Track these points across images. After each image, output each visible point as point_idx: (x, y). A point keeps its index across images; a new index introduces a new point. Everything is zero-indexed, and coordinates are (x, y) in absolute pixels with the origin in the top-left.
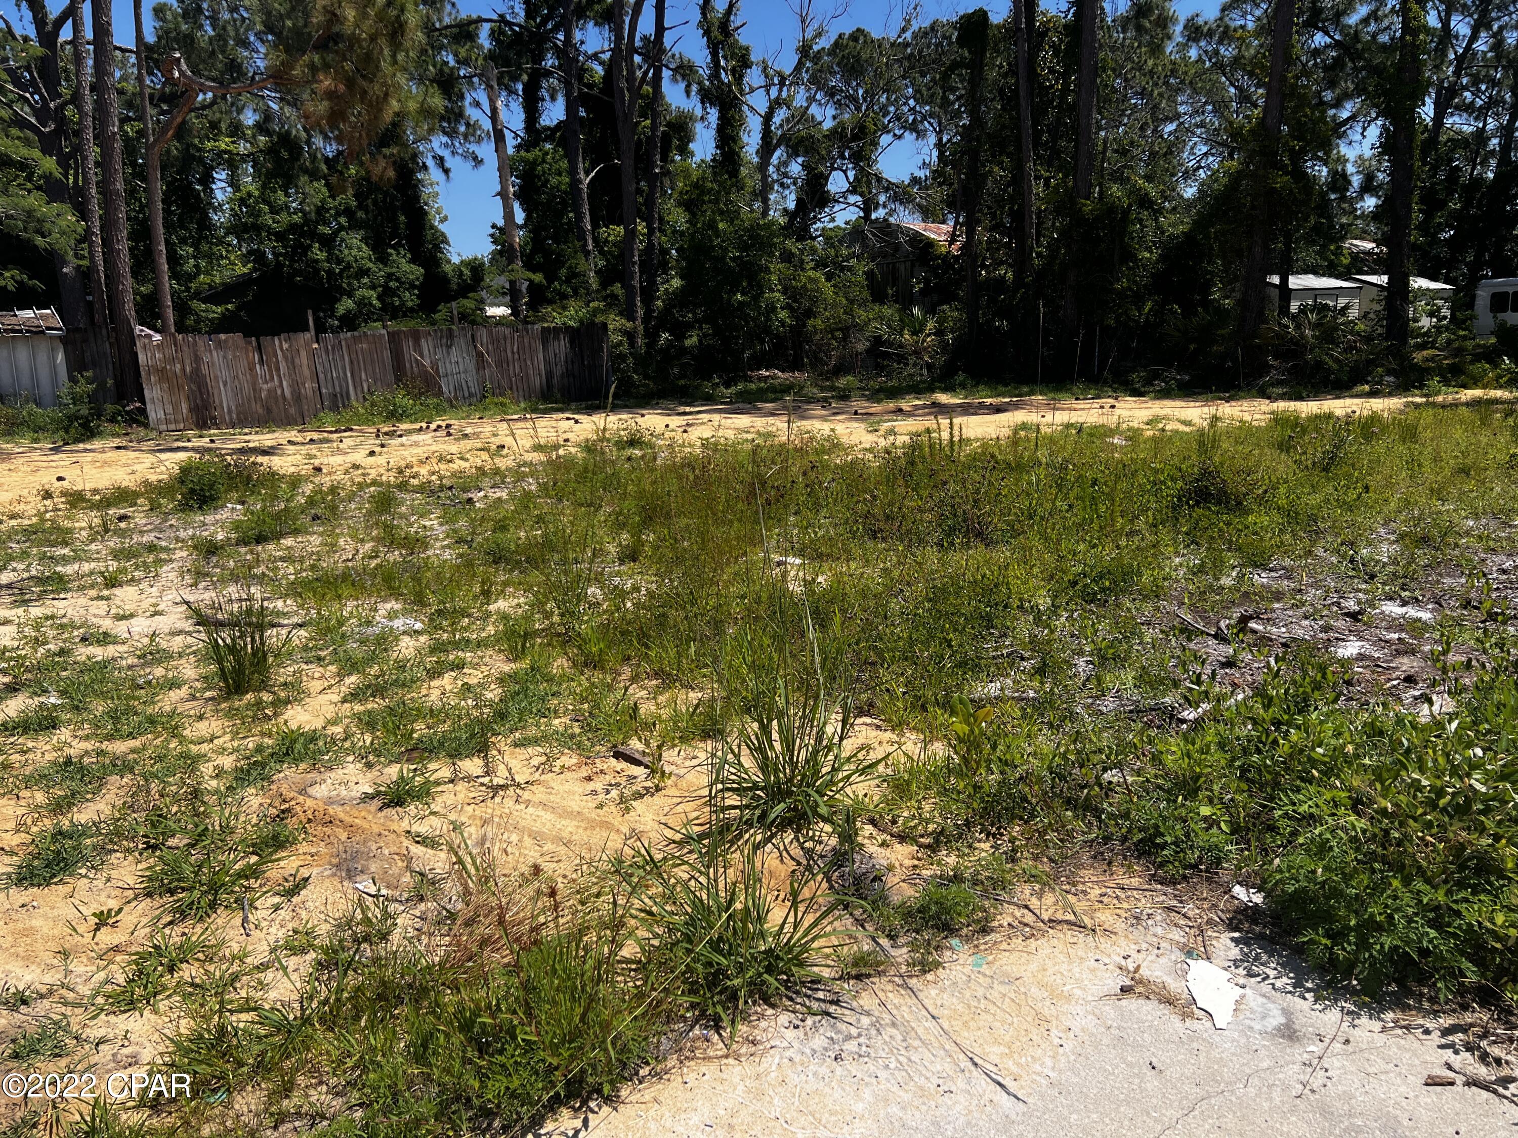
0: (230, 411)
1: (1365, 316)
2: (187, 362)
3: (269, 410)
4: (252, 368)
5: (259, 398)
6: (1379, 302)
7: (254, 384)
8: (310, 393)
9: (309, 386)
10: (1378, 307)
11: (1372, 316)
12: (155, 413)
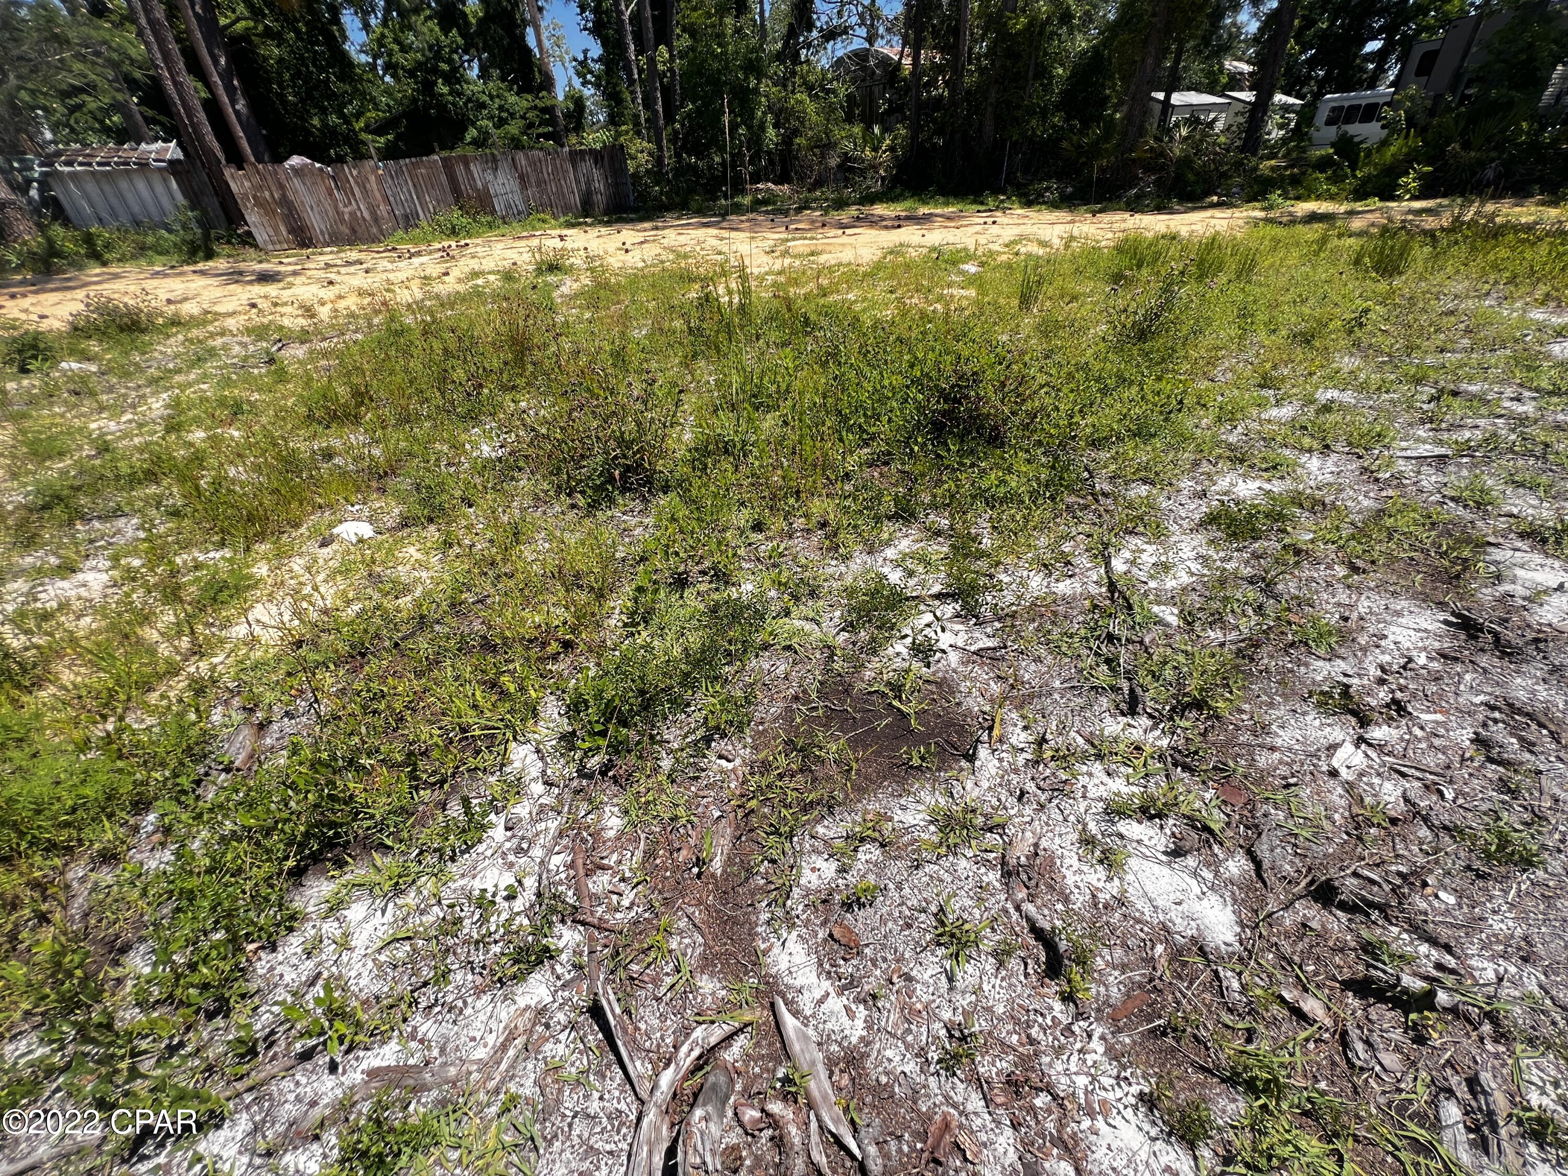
0: (322, 232)
1: (1228, 129)
2: (273, 188)
3: (354, 231)
4: (331, 194)
5: (343, 221)
6: (1243, 114)
7: (336, 208)
8: (385, 214)
9: (383, 210)
10: (1241, 120)
11: (1234, 128)
12: (260, 236)
